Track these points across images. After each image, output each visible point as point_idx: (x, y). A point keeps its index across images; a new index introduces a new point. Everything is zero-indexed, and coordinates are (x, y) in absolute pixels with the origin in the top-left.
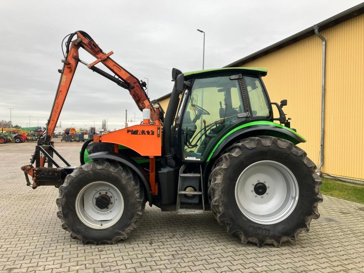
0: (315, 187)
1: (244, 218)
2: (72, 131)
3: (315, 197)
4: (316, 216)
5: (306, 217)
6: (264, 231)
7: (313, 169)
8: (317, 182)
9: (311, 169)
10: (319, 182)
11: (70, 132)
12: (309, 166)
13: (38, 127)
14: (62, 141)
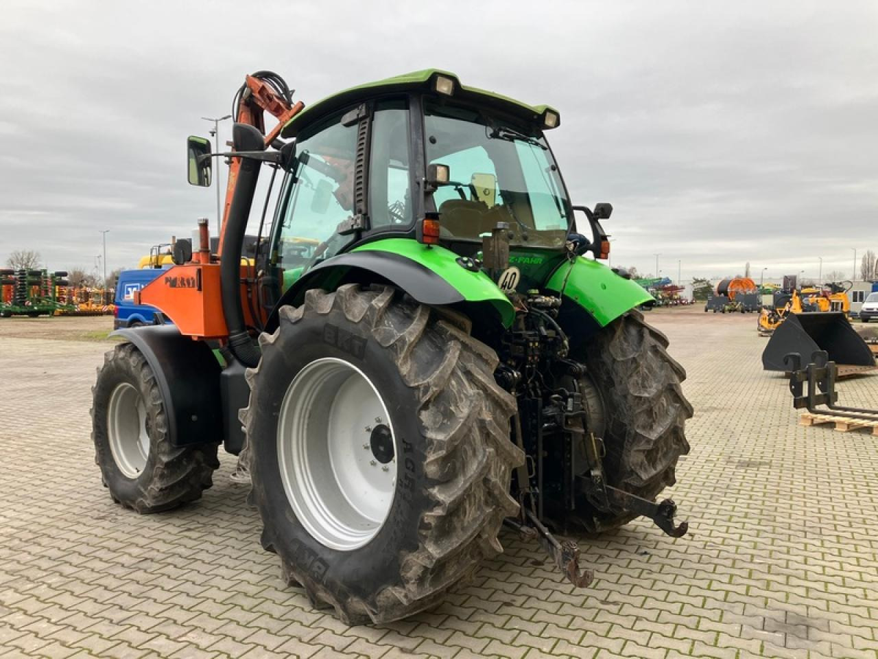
0: (425, 458)
1: (287, 515)
2: (735, 287)
3: (425, 493)
4: (428, 558)
5: (403, 552)
6: (318, 564)
7: (421, 395)
8: (431, 441)
9: (416, 392)
10: (435, 442)
11: (729, 287)
12: (412, 385)
13: (660, 279)
14: (706, 311)
